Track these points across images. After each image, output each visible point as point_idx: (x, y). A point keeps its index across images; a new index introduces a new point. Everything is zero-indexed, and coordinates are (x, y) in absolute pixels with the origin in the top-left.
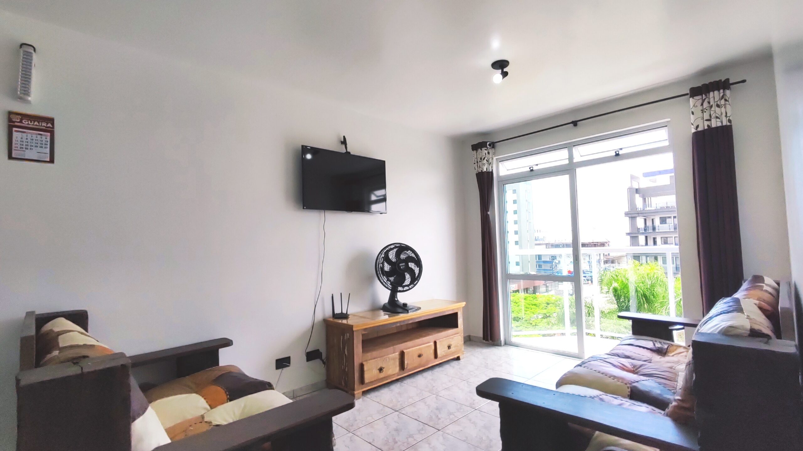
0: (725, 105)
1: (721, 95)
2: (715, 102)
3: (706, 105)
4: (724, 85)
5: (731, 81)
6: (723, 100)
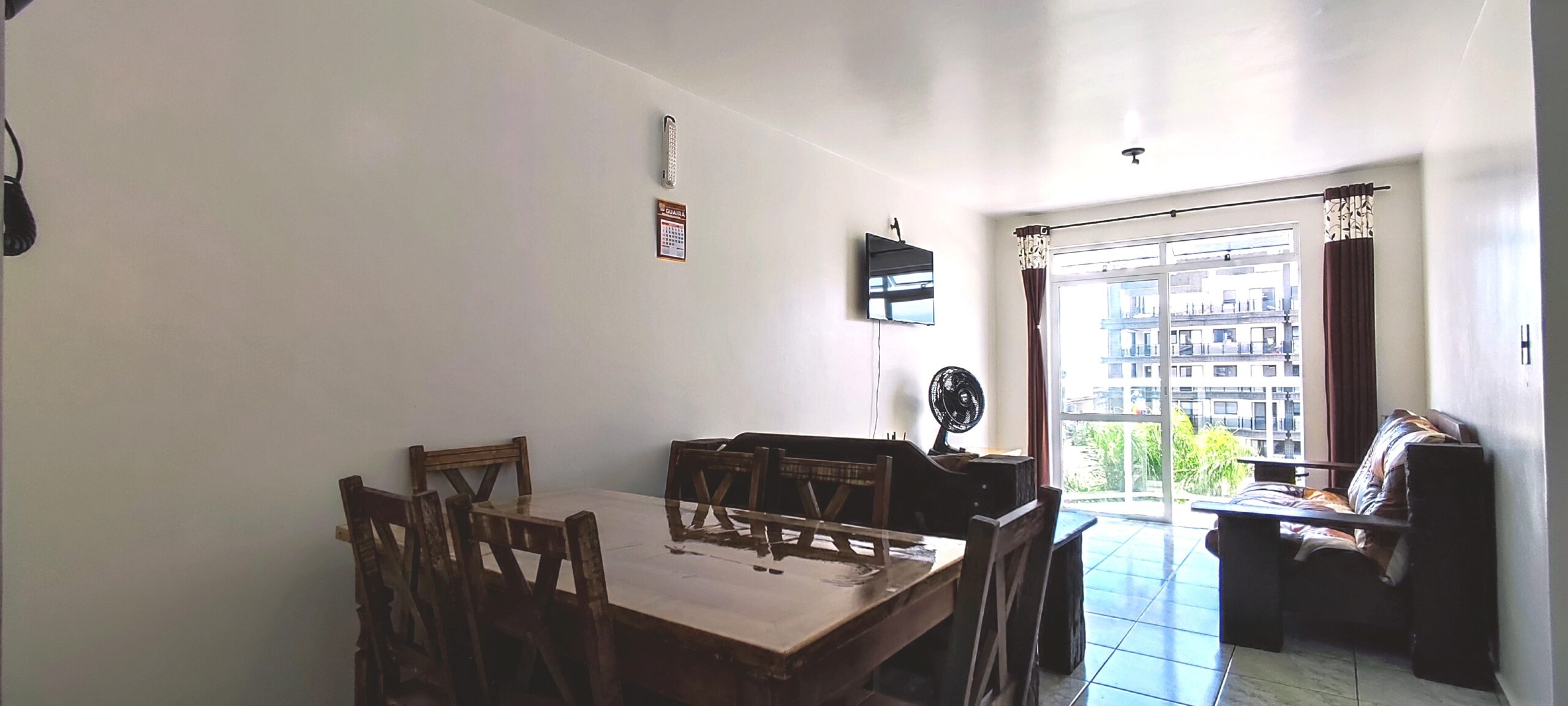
1: (1363, 201)
2: (1355, 209)
4: (1367, 190)
5: (1374, 187)
6: (1365, 207)
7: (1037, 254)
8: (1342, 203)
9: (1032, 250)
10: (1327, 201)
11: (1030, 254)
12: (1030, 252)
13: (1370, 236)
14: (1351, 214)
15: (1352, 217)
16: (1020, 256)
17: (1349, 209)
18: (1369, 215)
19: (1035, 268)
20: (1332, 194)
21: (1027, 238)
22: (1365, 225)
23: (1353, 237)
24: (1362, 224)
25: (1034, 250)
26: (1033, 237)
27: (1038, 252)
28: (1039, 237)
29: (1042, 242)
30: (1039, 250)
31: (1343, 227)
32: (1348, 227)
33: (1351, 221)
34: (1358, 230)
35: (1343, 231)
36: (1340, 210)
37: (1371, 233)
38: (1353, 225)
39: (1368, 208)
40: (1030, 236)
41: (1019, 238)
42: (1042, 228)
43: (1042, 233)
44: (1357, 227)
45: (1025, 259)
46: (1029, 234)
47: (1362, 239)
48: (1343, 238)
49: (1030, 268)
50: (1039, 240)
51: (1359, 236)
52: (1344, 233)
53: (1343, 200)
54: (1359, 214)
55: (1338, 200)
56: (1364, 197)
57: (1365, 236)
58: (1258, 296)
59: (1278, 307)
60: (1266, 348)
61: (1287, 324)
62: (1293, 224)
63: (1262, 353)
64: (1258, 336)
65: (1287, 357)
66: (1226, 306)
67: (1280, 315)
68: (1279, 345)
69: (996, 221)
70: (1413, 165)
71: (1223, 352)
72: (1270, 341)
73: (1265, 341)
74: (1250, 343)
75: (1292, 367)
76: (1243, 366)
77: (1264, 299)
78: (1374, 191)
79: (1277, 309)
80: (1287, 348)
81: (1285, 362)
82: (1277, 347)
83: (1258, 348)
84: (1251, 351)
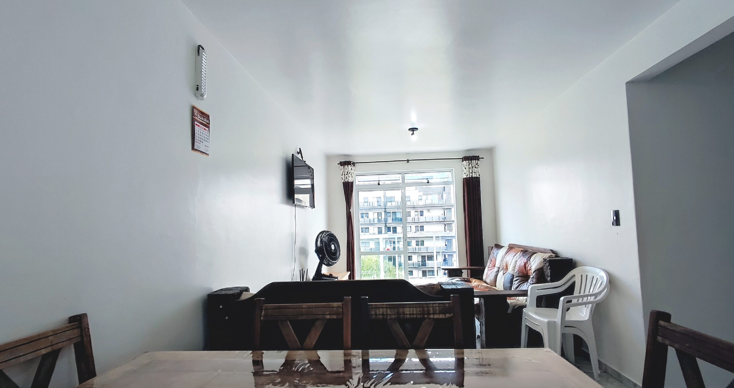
0: (478, 167)
1: (477, 162)
2: (474, 165)
3: (470, 165)
4: (477, 158)
5: (480, 157)
6: (477, 165)
7: (350, 175)
8: (470, 163)
9: (347, 172)
10: (465, 162)
11: (346, 174)
12: (347, 173)
13: (479, 176)
14: (473, 167)
15: (473, 168)
16: (342, 175)
17: (472, 165)
18: (478, 168)
19: (349, 181)
20: (465, 159)
21: (345, 167)
22: (477, 172)
23: (473, 176)
24: (477, 171)
25: (349, 173)
26: (348, 166)
27: (350, 174)
28: (351, 167)
29: (352, 169)
30: (351, 173)
31: (470, 172)
32: (471, 172)
33: (473, 170)
34: (475, 174)
35: (470, 174)
36: (469, 165)
37: (479, 175)
38: (473, 172)
39: (478, 165)
40: (347, 166)
41: (341, 166)
42: (352, 162)
43: (352, 165)
44: (475, 173)
45: (344, 177)
46: (346, 165)
47: (477, 177)
48: (470, 176)
49: (347, 181)
50: (351, 168)
51: (476, 176)
52: (471, 174)
53: (470, 161)
54: (475, 167)
55: (468, 161)
56: (477, 161)
57: (477, 176)
58: (376, 200)
59: (382, 205)
60: (379, 220)
61: (385, 211)
62: (451, 169)
63: (377, 223)
64: (376, 215)
65: (386, 224)
66: (366, 204)
67: (383, 208)
68: (383, 219)
69: (328, 157)
70: (490, 151)
71: (364, 222)
72: (380, 218)
73: (378, 218)
74: (373, 219)
75: (387, 228)
76: (371, 228)
77: (378, 202)
78: (480, 159)
79: (382, 206)
80: (386, 220)
81: (385, 226)
82: (382, 220)
83: (376, 221)
84: (374, 222)
